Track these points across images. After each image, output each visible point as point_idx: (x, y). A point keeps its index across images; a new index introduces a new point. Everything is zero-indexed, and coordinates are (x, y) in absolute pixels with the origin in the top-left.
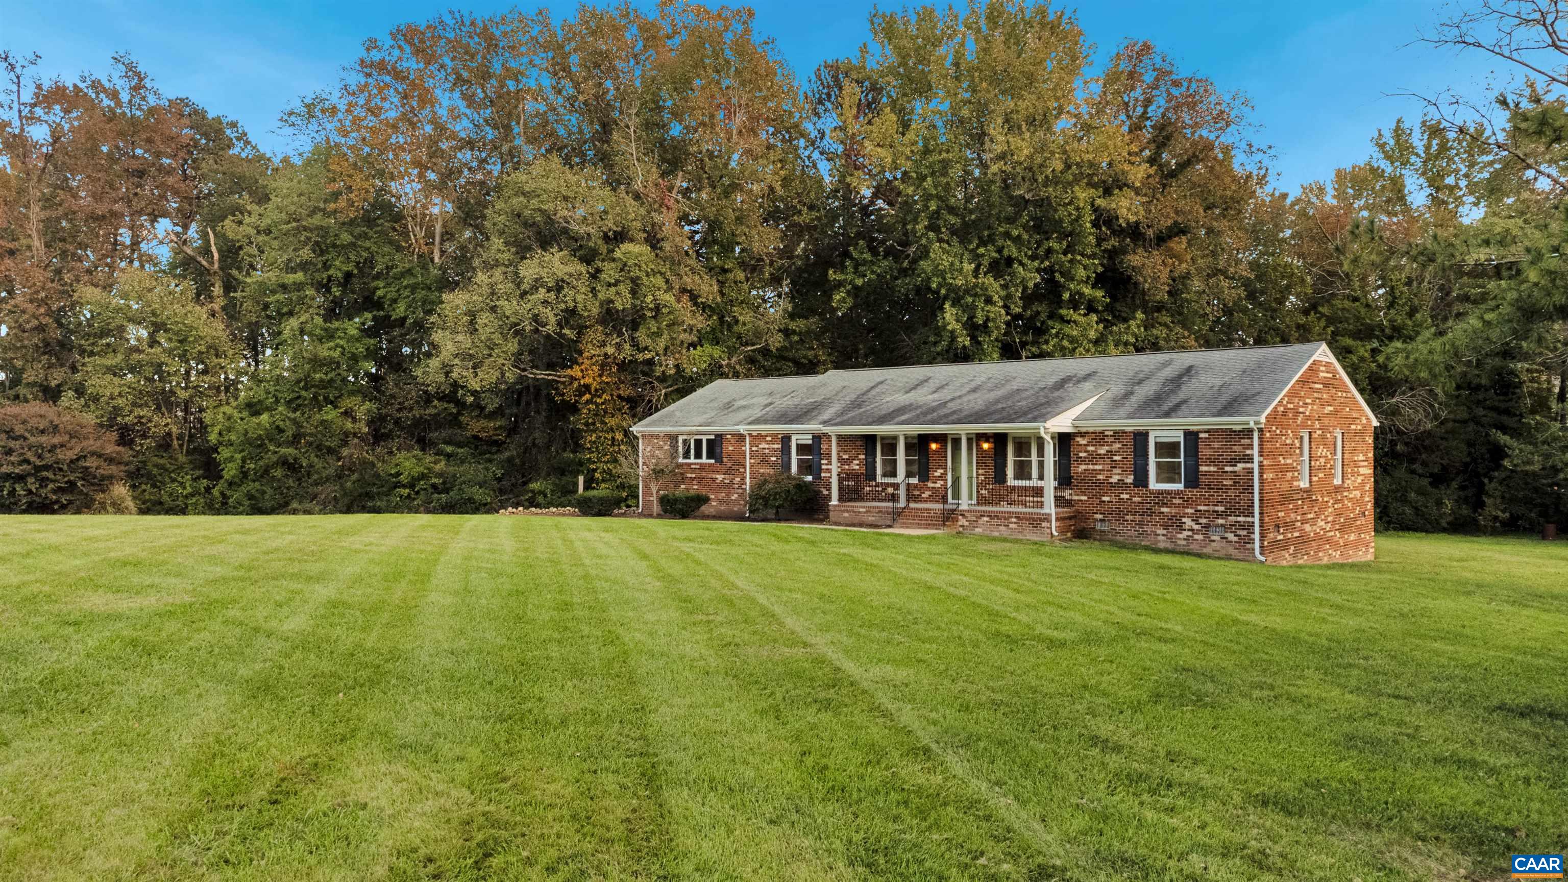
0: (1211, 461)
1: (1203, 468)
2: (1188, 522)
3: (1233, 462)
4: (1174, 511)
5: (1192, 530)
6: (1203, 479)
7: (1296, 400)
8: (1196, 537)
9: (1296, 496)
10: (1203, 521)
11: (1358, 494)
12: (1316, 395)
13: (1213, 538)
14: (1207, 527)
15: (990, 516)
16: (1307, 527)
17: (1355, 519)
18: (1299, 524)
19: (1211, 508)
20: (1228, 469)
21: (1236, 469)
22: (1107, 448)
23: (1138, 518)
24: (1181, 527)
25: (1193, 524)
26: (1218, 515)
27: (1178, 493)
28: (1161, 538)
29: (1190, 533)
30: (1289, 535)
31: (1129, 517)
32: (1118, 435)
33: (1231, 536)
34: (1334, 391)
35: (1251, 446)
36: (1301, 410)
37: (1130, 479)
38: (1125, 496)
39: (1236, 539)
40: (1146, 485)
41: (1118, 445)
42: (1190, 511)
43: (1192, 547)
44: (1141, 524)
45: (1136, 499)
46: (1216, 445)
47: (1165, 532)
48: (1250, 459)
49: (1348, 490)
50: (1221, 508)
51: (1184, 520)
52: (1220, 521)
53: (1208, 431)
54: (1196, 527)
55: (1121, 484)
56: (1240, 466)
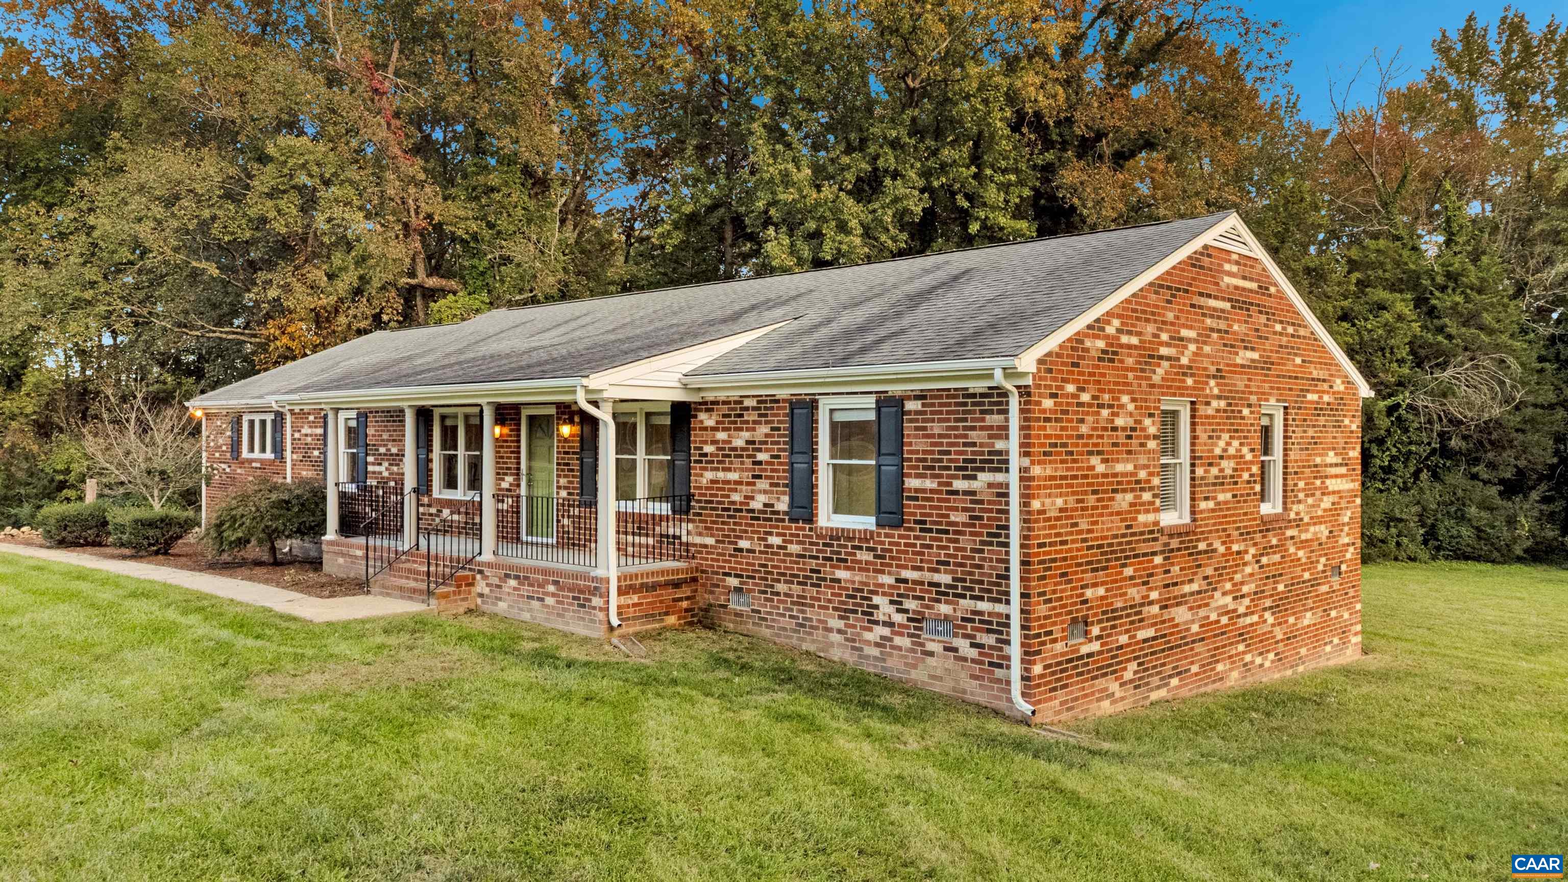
0: (928, 468)
1: (912, 483)
2: (884, 607)
3: (969, 469)
4: (859, 577)
5: (890, 624)
6: (910, 507)
7: (1150, 329)
8: (898, 641)
9: (1144, 548)
10: (911, 605)
11: (1323, 531)
12: (1208, 321)
13: (931, 646)
14: (917, 619)
15: (517, 577)
16: (1181, 614)
17: (1314, 583)
18: (1155, 609)
19: (927, 576)
20: (959, 485)
21: (975, 485)
22: (746, 435)
23: (796, 589)
24: (869, 616)
25: (891, 609)
26: (941, 593)
27: (867, 536)
28: (835, 637)
29: (886, 631)
30: (1124, 639)
31: (781, 587)
32: (766, 404)
33: (963, 644)
34: (1263, 319)
35: (1002, 432)
36: (1164, 351)
37: (783, 505)
38: (775, 540)
39: (973, 653)
40: (810, 519)
41: (764, 429)
42: (888, 580)
43: (890, 663)
44: (801, 602)
45: (794, 548)
46: (937, 428)
47: (840, 624)
48: (1002, 465)
49: (1298, 523)
50: (944, 578)
51: (876, 600)
52: (944, 609)
53: (920, 396)
54: (899, 618)
55: (768, 514)
56: (984, 478)
